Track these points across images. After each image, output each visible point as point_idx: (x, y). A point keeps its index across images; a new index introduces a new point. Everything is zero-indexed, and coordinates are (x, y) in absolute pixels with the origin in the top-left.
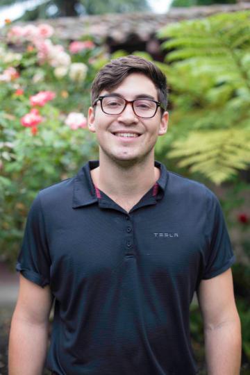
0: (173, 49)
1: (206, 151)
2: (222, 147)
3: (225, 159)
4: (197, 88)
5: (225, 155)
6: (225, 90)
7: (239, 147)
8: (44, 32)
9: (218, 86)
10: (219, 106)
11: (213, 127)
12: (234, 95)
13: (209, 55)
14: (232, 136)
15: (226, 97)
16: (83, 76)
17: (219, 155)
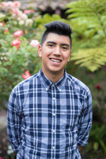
0: (71, 13)
1: (87, 58)
2: (94, 56)
3: (95, 61)
4: (80, 30)
5: (95, 59)
6: (92, 31)
7: (101, 55)
8: (16, 5)
9: (89, 29)
10: (90, 38)
11: (88, 47)
12: (96, 33)
13: (86, 16)
14: (98, 51)
15: (92, 34)
16: (31, 25)
17: (93, 59)
